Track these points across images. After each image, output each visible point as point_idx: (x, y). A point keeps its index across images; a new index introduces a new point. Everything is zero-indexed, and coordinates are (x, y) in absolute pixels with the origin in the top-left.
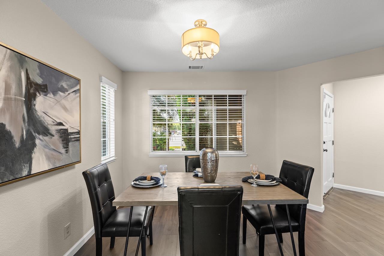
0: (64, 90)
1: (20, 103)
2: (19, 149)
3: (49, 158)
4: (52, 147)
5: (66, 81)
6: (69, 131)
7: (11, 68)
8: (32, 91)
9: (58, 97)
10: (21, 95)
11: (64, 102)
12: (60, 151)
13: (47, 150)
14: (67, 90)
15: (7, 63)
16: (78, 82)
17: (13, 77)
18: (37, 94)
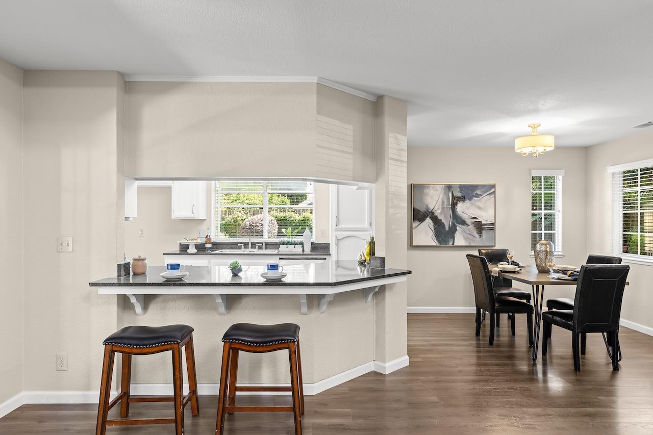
0: (477, 196)
1: (449, 209)
2: (448, 231)
3: (465, 238)
4: (468, 232)
5: (480, 190)
6: (482, 223)
7: (445, 193)
8: (455, 202)
9: (473, 201)
10: (449, 205)
11: (478, 204)
12: (475, 235)
13: (464, 234)
14: (481, 195)
15: (443, 192)
16: (493, 186)
17: (445, 197)
18: (458, 202)
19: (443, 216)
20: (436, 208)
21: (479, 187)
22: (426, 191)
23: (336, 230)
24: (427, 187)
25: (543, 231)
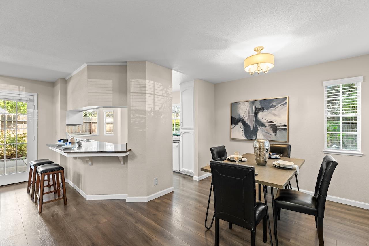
0: (273, 106)
1: (253, 116)
2: (252, 130)
3: (263, 135)
4: (266, 131)
5: (275, 102)
6: (277, 125)
7: (250, 106)
8: (257, 111)
9: (269, 110)
10: (253, 114)
11: (274, 112)
12: (271, 134)
13: (263, 133)
14: (276, 106)
15: (249, 106)
16: (286, 99)
17: (250, 109)
18: (259, 112)
19: (249, 121)
20: (244, 116)
21: (275, 100)
22: (239, 106)
24: (239, 103)
25: (341, 133)
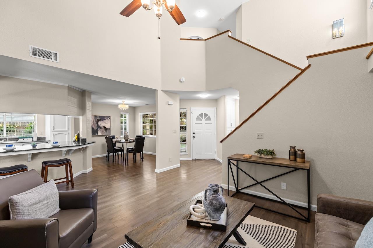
23: (53, 131)
25: (124, 130)
